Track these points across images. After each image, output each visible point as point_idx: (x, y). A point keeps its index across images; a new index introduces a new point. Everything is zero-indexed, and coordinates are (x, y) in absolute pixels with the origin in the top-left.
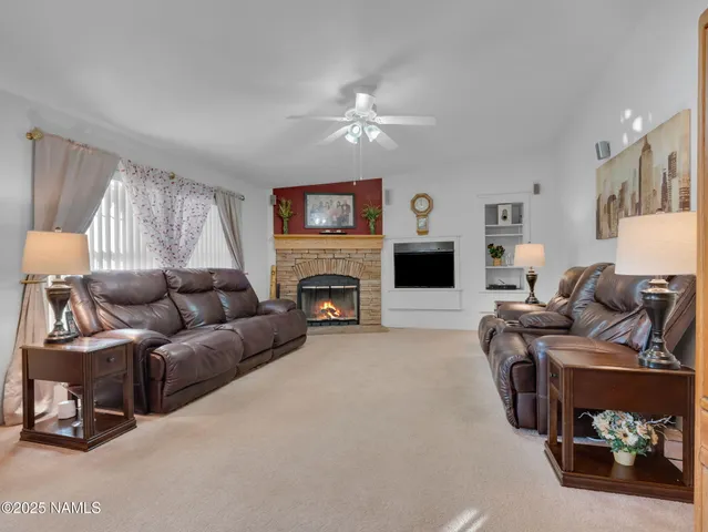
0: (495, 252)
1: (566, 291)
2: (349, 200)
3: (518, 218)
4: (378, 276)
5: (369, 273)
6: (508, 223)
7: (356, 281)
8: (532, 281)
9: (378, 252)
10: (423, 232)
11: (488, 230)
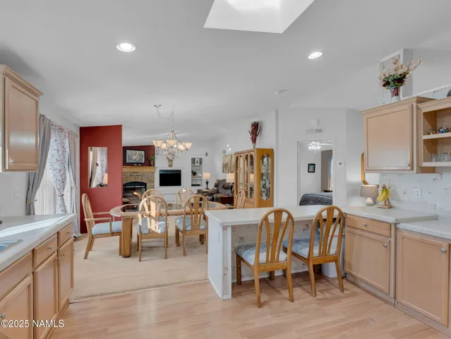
0: (194, 174)
1: (216, 186)
2: (143, 153)
3: (201, 163)
4: (153, 182)
5: (150, 181)
6: (198, 164)
7: (145, 184)
8: (207, 183)
9: (153, 173)
10: (170, 166)
11: (192, 166)
